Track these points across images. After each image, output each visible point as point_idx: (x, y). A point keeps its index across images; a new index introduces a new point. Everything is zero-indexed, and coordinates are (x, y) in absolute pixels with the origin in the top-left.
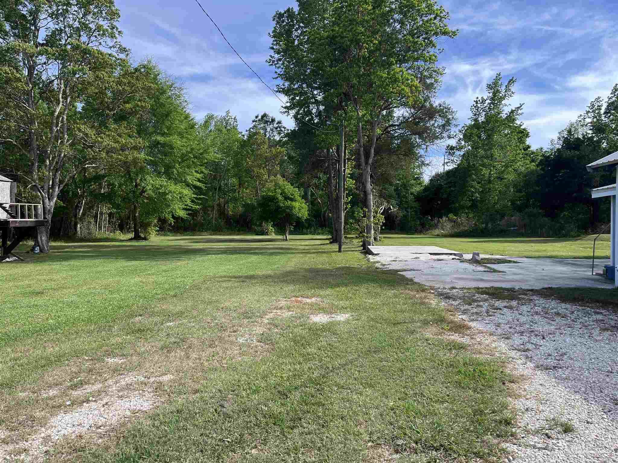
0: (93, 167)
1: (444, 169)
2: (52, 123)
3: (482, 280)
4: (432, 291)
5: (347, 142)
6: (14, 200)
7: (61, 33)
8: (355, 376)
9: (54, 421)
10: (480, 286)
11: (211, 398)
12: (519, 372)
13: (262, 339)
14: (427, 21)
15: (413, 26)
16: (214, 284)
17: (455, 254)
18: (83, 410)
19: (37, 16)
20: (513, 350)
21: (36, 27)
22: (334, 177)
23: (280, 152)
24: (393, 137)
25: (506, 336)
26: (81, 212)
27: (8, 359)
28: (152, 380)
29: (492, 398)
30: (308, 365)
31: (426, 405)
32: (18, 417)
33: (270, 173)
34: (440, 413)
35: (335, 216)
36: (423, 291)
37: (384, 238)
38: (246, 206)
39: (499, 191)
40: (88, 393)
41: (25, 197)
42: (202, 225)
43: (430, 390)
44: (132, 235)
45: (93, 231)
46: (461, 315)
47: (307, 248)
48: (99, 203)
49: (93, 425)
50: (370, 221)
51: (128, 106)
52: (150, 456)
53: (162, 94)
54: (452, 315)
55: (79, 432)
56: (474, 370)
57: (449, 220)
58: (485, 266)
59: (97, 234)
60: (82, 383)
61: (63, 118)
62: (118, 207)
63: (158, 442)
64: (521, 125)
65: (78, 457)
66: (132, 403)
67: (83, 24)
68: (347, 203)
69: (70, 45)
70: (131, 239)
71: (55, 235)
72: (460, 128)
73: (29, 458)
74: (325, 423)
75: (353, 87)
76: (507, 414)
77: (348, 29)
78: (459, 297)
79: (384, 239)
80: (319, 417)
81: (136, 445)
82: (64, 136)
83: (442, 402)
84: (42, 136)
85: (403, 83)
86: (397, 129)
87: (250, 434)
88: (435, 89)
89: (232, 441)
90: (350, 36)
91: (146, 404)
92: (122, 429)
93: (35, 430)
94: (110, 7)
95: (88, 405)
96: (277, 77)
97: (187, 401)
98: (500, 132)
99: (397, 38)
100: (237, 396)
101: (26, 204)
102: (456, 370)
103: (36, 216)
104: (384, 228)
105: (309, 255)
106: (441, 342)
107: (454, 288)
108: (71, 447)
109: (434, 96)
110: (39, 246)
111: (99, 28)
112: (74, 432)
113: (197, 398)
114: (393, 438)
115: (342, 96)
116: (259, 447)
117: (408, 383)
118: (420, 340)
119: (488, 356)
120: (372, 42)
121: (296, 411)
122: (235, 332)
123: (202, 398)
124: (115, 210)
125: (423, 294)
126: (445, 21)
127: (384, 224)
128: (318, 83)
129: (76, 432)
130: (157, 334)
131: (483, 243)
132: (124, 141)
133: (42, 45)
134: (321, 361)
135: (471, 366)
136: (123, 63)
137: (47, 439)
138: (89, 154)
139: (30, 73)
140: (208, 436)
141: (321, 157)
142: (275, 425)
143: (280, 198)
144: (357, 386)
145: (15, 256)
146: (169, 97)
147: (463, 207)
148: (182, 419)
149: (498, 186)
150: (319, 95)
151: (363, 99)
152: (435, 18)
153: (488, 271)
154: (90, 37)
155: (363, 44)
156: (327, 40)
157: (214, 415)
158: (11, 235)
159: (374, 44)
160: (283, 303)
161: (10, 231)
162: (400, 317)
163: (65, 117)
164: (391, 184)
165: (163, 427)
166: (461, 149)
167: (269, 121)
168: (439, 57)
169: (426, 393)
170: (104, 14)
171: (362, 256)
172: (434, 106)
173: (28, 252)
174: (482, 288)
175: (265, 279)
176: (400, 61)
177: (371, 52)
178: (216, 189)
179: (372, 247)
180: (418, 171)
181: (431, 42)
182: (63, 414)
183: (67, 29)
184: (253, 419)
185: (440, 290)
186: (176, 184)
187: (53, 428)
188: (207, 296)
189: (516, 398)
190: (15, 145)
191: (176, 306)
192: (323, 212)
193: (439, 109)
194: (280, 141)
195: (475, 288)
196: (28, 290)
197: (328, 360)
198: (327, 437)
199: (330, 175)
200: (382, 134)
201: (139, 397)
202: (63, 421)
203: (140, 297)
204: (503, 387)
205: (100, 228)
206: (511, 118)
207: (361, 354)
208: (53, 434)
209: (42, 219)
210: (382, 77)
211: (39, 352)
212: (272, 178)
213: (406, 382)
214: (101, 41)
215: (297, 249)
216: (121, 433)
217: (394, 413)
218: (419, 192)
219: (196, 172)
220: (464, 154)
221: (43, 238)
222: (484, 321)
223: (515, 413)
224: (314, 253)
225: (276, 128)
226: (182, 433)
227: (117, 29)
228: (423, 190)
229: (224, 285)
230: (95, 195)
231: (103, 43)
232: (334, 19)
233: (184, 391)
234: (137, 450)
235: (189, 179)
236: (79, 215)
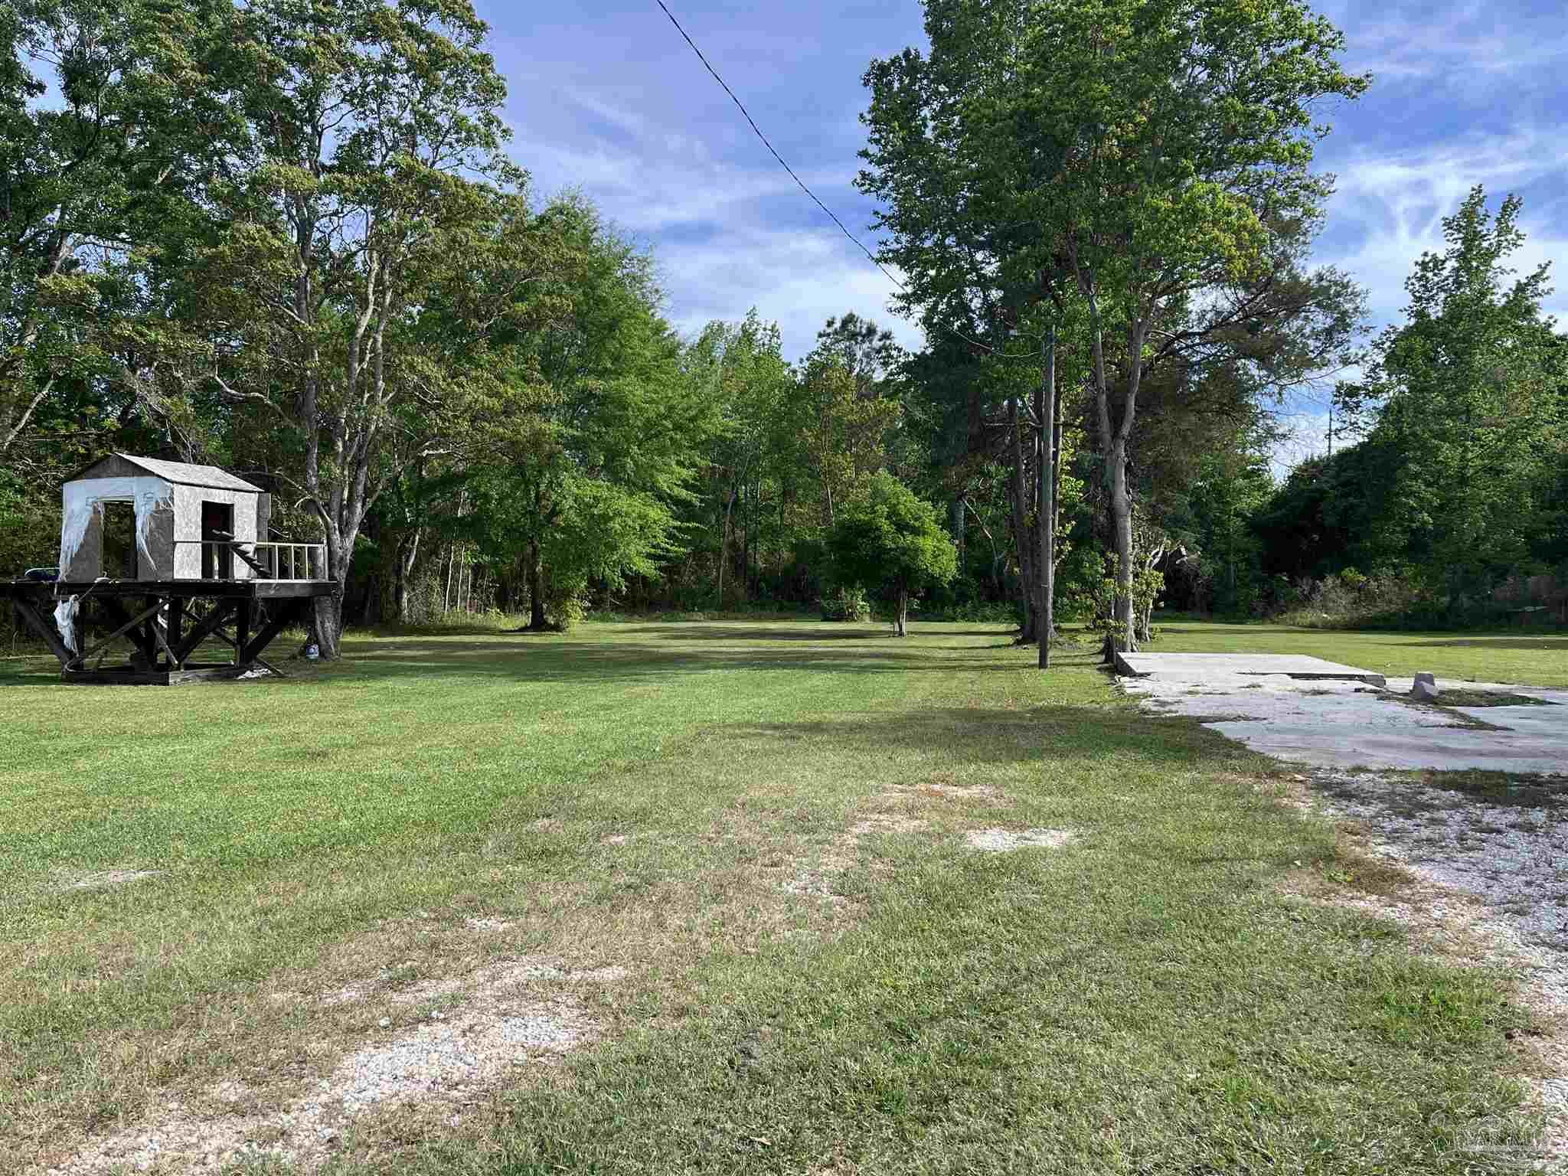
0: (440, 456)
1: (1329, 447)
2: (352, 352)
3: (1444, 750)
4: (1300, 777)
5: (1061, 379)
6: (265, 533)
7: (372, 139)
8: (1089, 995)
9: (349, 1063)
10: (1439, 767)
11: (719, 1030)
12: (1553, 1007)
13: (843, 887)
14: (1283, 57)
15: (1243, 73)
16: (723, 742)
17: (1362, 678)
18: (417, 1041)
19: (317, 100)
20: (1536, 944)
21: (314, 128)
22: (1027, 471)
23: (887, 412)
24: (1188, 365)
25: (1516, 907)
26: (411, 563)
27: (247, 910)
28: (576, 976)
29: (1475, 1075)
30: (964, 959)
31: (1290, 1086)
32: (268, 1051)
33: (860, 463)
34: (1329, 1110)
35: (1029, 572)
36: (1274, 775)
37: (1163, 630)
38: (799, 547)
39: (1489, 505)
40: (428, 1000)
41: (289, 528)
42: (692, 594)
43: (1302, 1046)
44: (525, 619)
45: (437, 609)
46: (1386, 843)
47: (954, 655)
48: (451, 543)
49: (440, 1080)
50: (1122, 587)
51: (521, 307)
52: (575, 1166)
53: (601, 275)
54: (1357, 843)
55: (407, 1096)
56: (1425, 998)
57: (1344, 583)
58: (1453, 712)
59: (448, 615)
60: (414, 975)
61: (375, 341)
62: (495, 550)
63: (592, 1133)
64: (1550, 325)
65: (407, 1158)
66: (529, 1030)
67: (423, 115)
68: (1061, 540)
69: (393, 167)
70: (523, 630)
71: (353, 617)
72: (1375, 336)
73: (292, 1154)
74: (1011, 1115)
75: (1081, 239)
76: (1520, 1121)
77: (1066, 91)
78: (1375, 796)
79: (1163, 635)
80: (996, 1099)
81: (540, 1135)
82: (376, 383)
83: (1335, 1081)
84: (329, 385)
85: (1215, 223)
86: (1198, 344)
87: (818, 1130)
88: (1304, 234)
89: (773, 1143)
90: (1072, 106)
91: (562, 1036)
92: (509, 1093)
93: (307, 1084)
94: (483, 72)
95: (427, 1029)
96: (880, 225)
97: (659, 1034)
98: (1491, 345)
99: (1199, 106)
100: (784, 1029)
101: (293, 545)
102: (1370, 994)
103: (313, 573)
104: (1162, 604)
105: (961, 675)
106: (1326, 918)
107: (1359, 769)
108: (388, 1132)
109: (1304, 253)
110: (317, 642)
111: (458, 124)
112: (396, 1095)
113: (684, 1027)
114: (1199, 1168)
115: (1051, 263)
116: (841, 1166)
117: (1236, 1022)
118: (1268, 907)
119: (1465, 960)
120: (1130, 118)
121: (935, 1078)
122: (774, 865)
123: (696, 1029)
124: (487, 558)
125: (1274, 785)
126: (1334, 55)
127: (1162, 596)
128: (987, 233)
129: (402, 1095)
130: (586, 863)
131: (1447, 649)
132: (511, 392)
133: (331, 169)
134: (997, 950)
135: (1416, 984)
136: (511, 206)
137: (333, 1109)
138: (430, 426)
139: (304, 238)
140: (713, 1127)
141: (993, 422)
142: (880, 1110)
143: (885, 526)
144: (1095, 1022)
145: (266, 666)
146: (619, 283)
147: (1385, 551)
148: (648, 1079)
149: (1488, 492)
150: (989, 263)
151: (1105, 269)
152: (1305, 48)
153: (1459, 726)
154: (437, 148)
155: (1107, 125)
156: (1012, 122)
157: (727, 1075)
158: (258, 618)
159: (1136, 125)
160: (896, 797)
161: (256, 609)
162: (1209, 844)
163: (380, 339)
164: (1182, 489)
165: (603, 1096)
166: (1379, 392)
167: (860, 334)
168: (1317, 148)
169: (1287, 1050)
170: (470, 91)
171: (1104, 678)
172: (1303, 279)
173: (294, 657)
174: (1443, 773)
175: (852, 732)
176: (1208, 164)
177: (1126, 146)
178: (725, 507)
179: (1130, 654)
180: (1257, 454)
181: (1295, 110)
182: (371, 1049)
183: (385, 130)
184: (824, 1091)
185: (1320, 775)
186: (631, 494)
187: (349, 1082)
188: (705, 773)
189: (1544, 1078)
190: (267, 405)
191: (629, 795)
192: (996, 564)
193: (1316, 286)
194: (887, 382)
195: (1422, 771)
196: (295, 746)
197: (1017, 949)
198: (1017, 1153)
199: (1018, 470)
200: (1157, 359)
201: (545, 1018)
202: (371, 1065)
203: (547, 771)
204: (1507, 1046)
205: (453, 601)
206: (1521, 303)
207: (1105, 940)
208: (348, 1097)
209: (326, 580)
210: (1157, 210)
211: (318, 895)
212: (866, 475)
213: (1231, 1021)
214: (463, 155)
215: (927, 658)
216: (504, 1104)
217: (1201, 1101)
218: (1256, 512)
219: (680, 463)
220: (1387, 407)
221: (328, 624)
222: (1455, 865)
223: (1540, 1117)
224: (974, 668)
225: (879, 352)
226: (649, 1115)
227: (499, 124)
228: (1271, 503)
229: (746, 745)
230: (445, 523)
231: (468, 161)
232: (1029, 67)
233: (651, 1008)
234: (543, 1150)
235: (663, 481)
236: (406, 570)
